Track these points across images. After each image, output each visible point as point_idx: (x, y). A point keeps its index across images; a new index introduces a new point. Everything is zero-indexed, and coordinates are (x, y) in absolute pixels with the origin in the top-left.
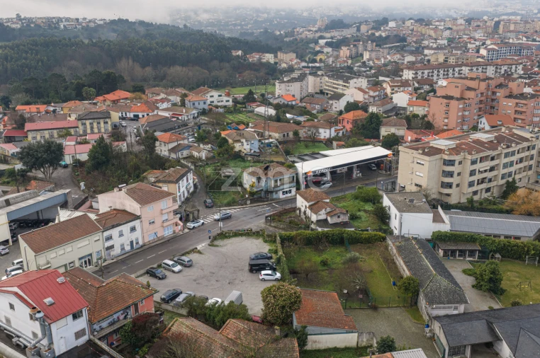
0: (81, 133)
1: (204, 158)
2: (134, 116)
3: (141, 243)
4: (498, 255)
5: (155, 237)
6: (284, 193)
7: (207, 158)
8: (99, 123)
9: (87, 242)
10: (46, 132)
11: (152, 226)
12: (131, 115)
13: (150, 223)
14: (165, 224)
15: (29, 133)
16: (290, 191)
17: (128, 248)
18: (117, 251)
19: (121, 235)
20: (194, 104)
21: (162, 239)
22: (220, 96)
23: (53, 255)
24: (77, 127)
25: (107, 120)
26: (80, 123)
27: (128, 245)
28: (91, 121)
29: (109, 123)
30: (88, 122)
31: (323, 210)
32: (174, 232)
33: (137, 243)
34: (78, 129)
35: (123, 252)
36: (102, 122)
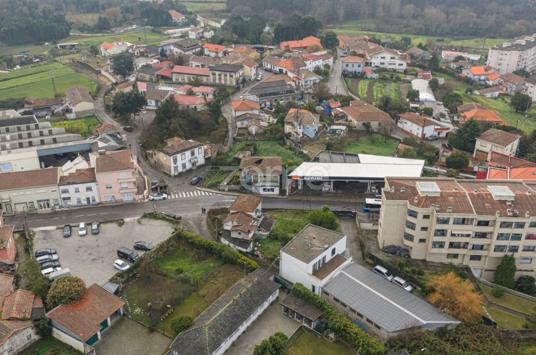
0: (212, 81)
1: (254, 132)
2: (280, 69)
3: (97, 201)
4: (332, 335)
5: (113, 199)
6: (264, 190)
7: (257, 134)
8: (226, 75)
9: (45, 191)
10: (186, 76)
11: (108, 190)
12: (277, 69)
13: (107, 188)
14: (121, 191)
15: (174, 74)
16: (273, 190)
17: (85, 202)
18: (73, 202)
19: (77, 191)
20: (347, 65)
21: (120, 202)
22: (392, 58)
23: (15, 194)
24: (208, 76)
25: (233, 74)
26: (211, 72)
27: (84, 200)
28: (220, 72)
29: (234, 77)
30: (217, 73)
31: (230, 223)
32: (134, 199)
33: (94, 200)
34: (209, 78)
35: (79, 204)
36: (228, 74)
